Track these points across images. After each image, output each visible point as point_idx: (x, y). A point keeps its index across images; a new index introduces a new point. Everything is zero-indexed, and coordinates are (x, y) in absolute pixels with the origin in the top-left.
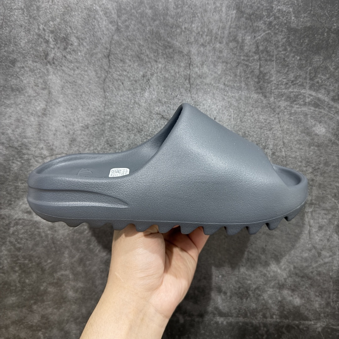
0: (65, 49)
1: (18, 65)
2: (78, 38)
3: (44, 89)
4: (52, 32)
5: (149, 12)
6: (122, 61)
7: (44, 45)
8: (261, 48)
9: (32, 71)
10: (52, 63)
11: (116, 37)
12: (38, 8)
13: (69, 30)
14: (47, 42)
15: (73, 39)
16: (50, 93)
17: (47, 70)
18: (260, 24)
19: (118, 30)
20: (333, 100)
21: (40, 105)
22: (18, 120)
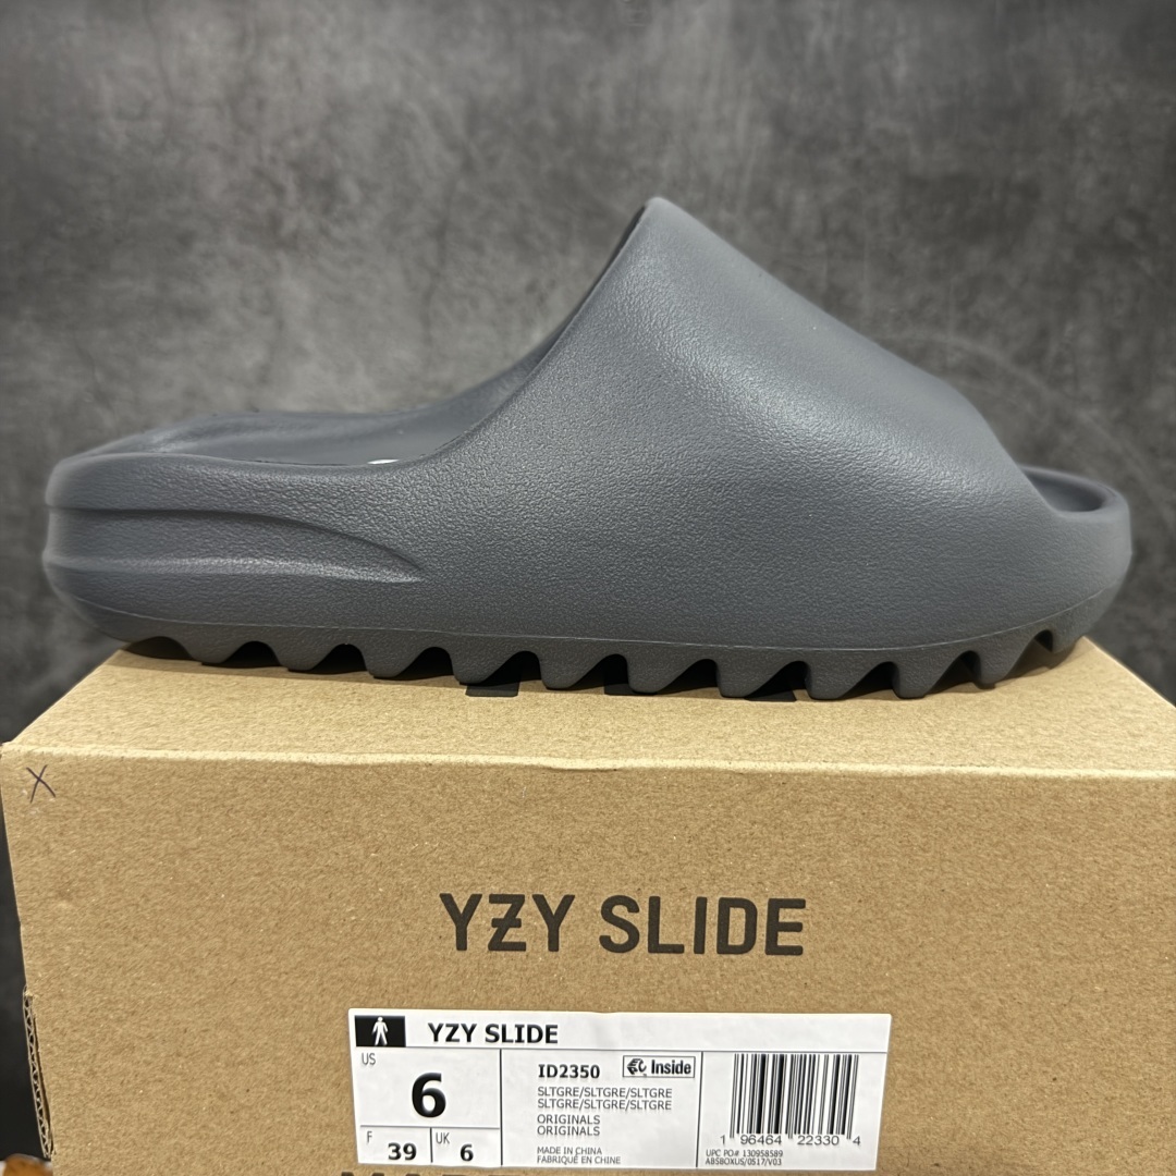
0: (327, 210)
1: (200, 246)
2: (362, 184)
3: (265, 313)
4: (294, 165)
5: (550, 124)
6: (477, 247)
7: (271, 200)
8: (834, 225)
9: (235, 263)
10: (291, 244)
11: (462, 186)
12: (261, 104)
13: (338, 162)
14: (279, 190)
15: (350, 187)
16: (280, 325)
17: (278, 265)
18: (833, 164)
19: (468, 166)
20: (1020, 360)
21: (251, 356)
22: (191, 394)
